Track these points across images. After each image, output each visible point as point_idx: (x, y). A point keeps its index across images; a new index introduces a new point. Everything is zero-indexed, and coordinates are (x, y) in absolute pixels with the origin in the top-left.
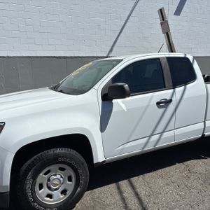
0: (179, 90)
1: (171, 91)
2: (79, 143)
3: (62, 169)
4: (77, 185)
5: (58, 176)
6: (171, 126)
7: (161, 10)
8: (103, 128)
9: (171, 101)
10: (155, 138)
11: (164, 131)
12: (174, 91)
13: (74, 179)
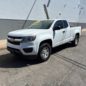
1: (64, 29)
3: (46, 49)
4: (49, 53)
5: (46, 51)
7: (44, 5)
9: (65, 31)
11: (63, 40)
13: (49, 51)
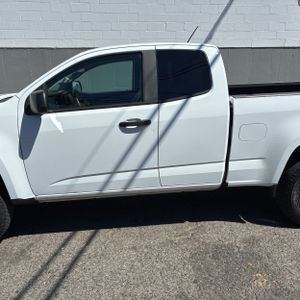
6: (152, 162)
11: (140, 168)
12: (158, 108)
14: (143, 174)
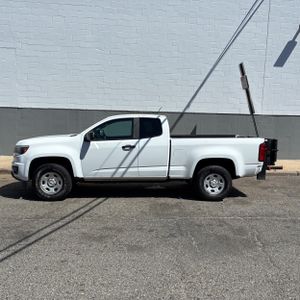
0: (145, 140)
2: (64, 162)
3: (55, 176)
5: (53, 180)
6: (135, 164)
8: (82, 157)
9: (134, 147)
10: (122, 170)
12: (139, 141)
13: (62, 183)
14: (130, 170)
